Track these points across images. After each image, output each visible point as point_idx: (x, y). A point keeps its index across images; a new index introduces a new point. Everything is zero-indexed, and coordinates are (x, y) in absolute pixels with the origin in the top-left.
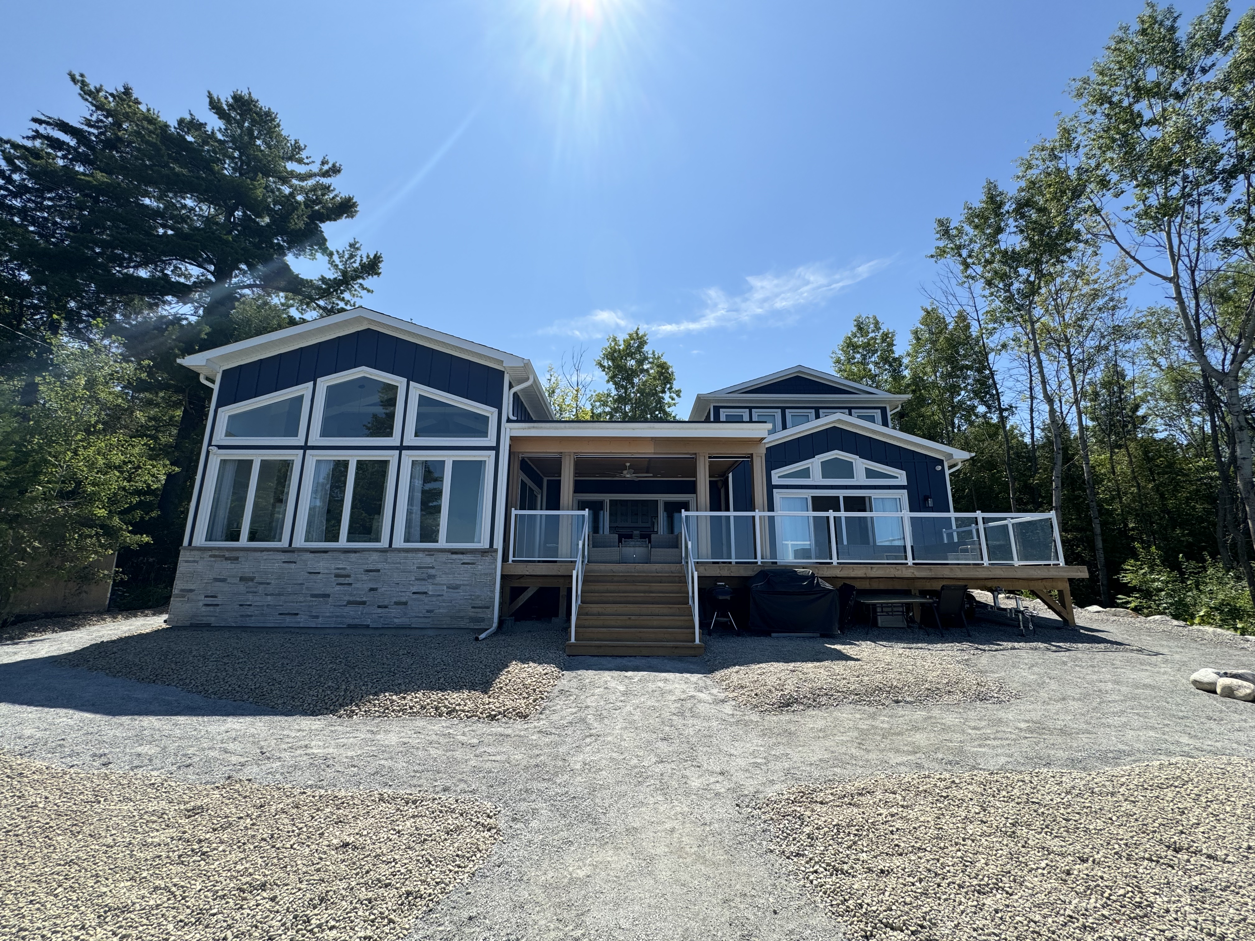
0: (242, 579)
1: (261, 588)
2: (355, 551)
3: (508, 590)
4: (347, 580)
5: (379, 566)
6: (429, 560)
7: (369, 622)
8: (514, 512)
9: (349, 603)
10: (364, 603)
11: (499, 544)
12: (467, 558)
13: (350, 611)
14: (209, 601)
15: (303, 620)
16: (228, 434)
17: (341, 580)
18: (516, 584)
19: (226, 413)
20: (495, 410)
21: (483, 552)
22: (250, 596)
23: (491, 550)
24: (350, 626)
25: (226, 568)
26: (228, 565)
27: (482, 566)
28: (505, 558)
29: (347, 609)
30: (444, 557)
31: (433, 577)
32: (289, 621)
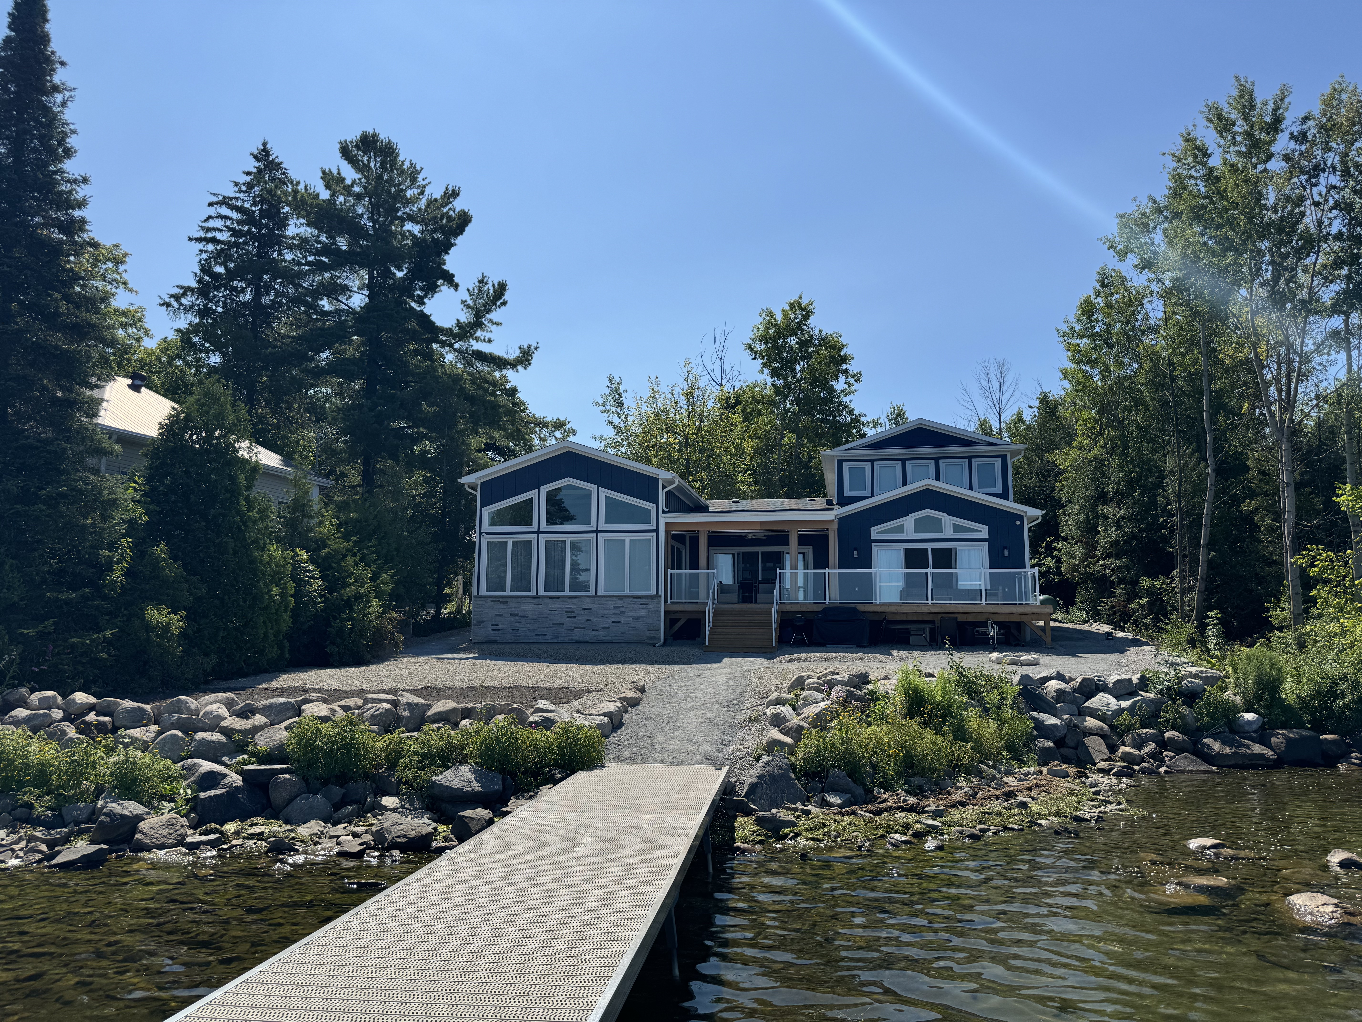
0: (511, 615)
1: (523, 620)
2: (576, 597)
3: (668, 621)
4: (573, 615)
5: (590, 606)
6: (620, 602)
7: (588, 639)
8: (670, 571)
9: (575, 628)
10: (584, 628)
11: (661, 592)
12: (643, 601)
13: (576, 632)
14: (495, 627)
15: (549, 638)
16: (491, 525)
17: (569, 615)
18: (673, 617)
19: (487, 512)
20: (655, 506)
21: (652, 597)
22: (518, 625)
23: (657, 596)
24: (577, 642)
25: (501, 608)
26: (502, 606)
27: (652, 605)
28: (666, 601)
29: (575, 632)
30: (629, 600)
31: (623, 612)
32: (541, 639)
